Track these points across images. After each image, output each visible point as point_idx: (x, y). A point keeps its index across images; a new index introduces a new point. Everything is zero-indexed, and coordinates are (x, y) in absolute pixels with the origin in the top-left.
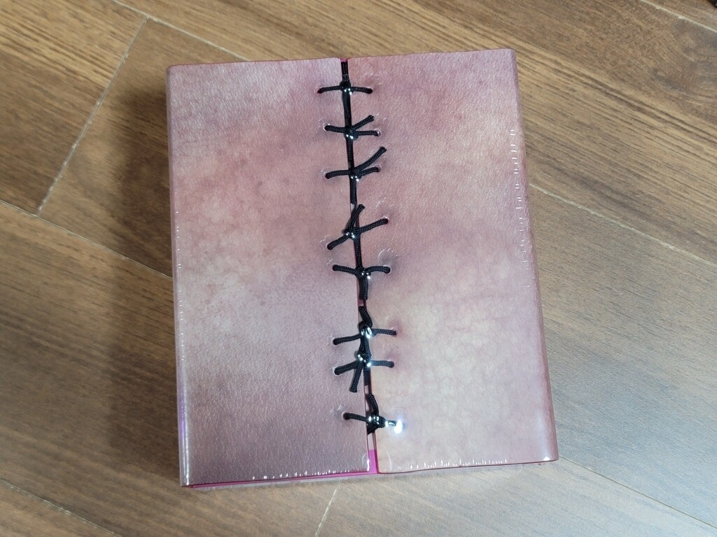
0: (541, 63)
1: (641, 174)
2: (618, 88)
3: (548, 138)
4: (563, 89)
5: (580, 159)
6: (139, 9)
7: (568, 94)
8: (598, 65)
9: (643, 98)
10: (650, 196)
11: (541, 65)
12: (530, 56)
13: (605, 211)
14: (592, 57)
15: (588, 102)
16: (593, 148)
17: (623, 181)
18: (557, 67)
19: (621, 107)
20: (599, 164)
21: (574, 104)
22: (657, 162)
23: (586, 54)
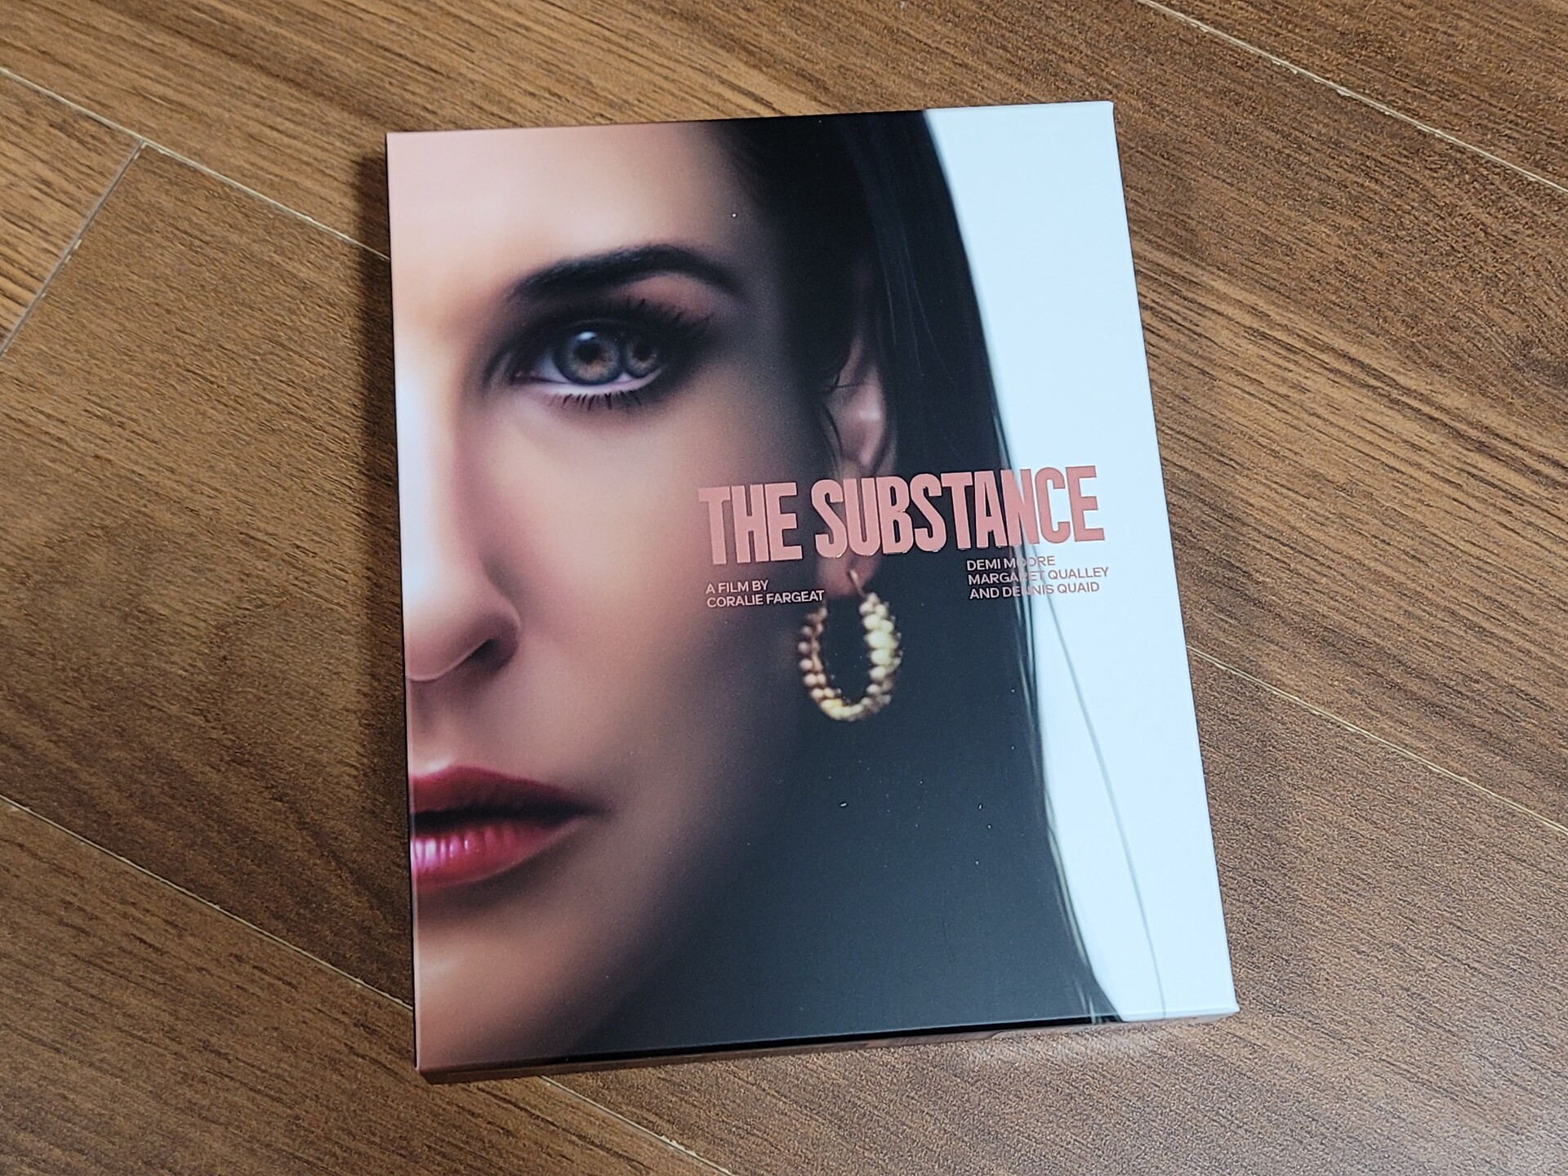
0: (1213, 310)
1: (1486, 625)
2: (1423, 388)
3: (1230, 516)
4: (1271, 384)
5: (1317, 577)
6: (122, 124)
7: (1286, 397)
8: (1372, 324)
9: (1493, 418)
10: (1511, 689)
11: (1214, 317)
12: (1185, 293)
13: (1386, 724)
14: (1354, 301)
15: (1342, 423)
16: (1354, 547)
17: (1437, 644)
18: (1255, 326)
19: (1433, 438)
20: (1371, 591)
21: (1303, 427)
22: (1533, 594)
23: (1336, 291)
